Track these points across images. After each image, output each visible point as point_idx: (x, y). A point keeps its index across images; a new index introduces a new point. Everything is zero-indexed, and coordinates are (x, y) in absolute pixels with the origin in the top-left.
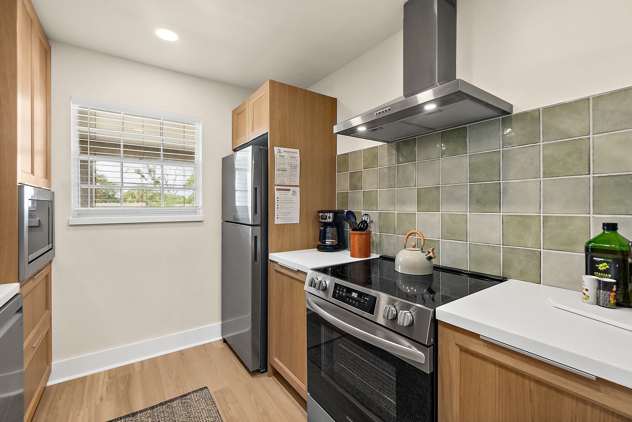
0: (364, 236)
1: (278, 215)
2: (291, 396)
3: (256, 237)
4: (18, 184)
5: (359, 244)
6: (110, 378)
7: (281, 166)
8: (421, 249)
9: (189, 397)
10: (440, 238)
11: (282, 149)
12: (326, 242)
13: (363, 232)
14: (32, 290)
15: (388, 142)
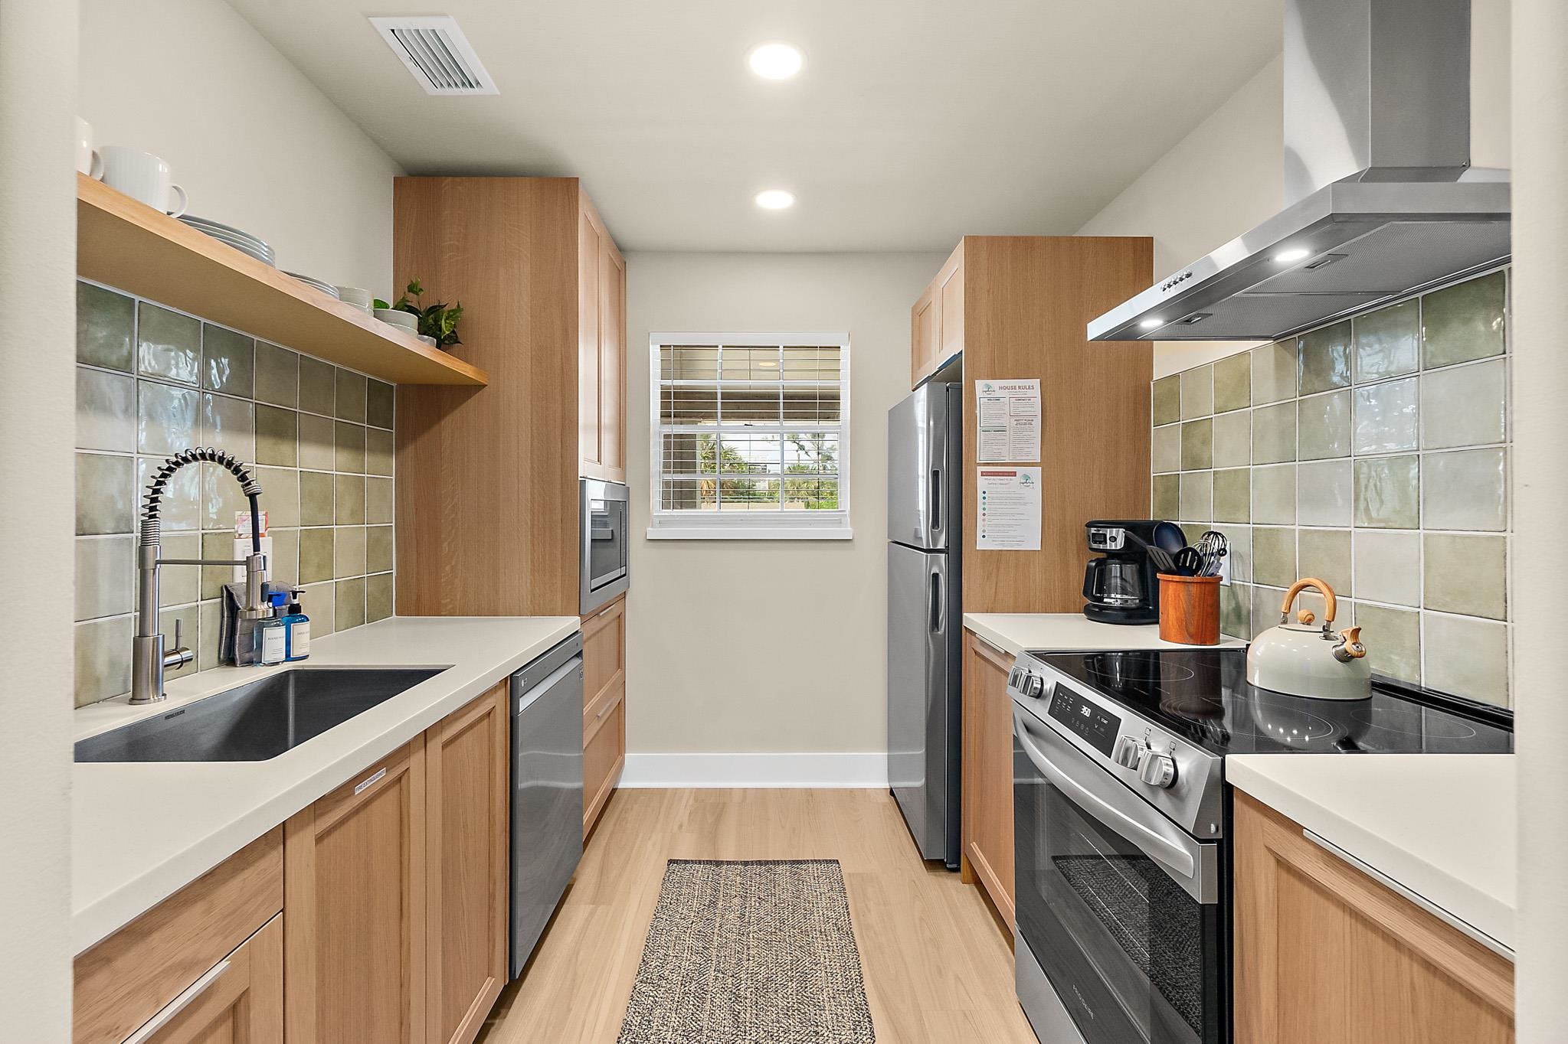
0: (1194, 589)
1: (984, 531)
2: (999, 932)
3: (936, 576)
4: (580, 479)
5: (1179, 607)
6: (696, 800)
7: (991, 421)
8: (1322, 630)
9: (804, 866)
10: (1422, 607)
11: (996, 384)
12: (1103, 598)
13: (1189, 579)
14: (598, 632)
15: (1275, 339)
